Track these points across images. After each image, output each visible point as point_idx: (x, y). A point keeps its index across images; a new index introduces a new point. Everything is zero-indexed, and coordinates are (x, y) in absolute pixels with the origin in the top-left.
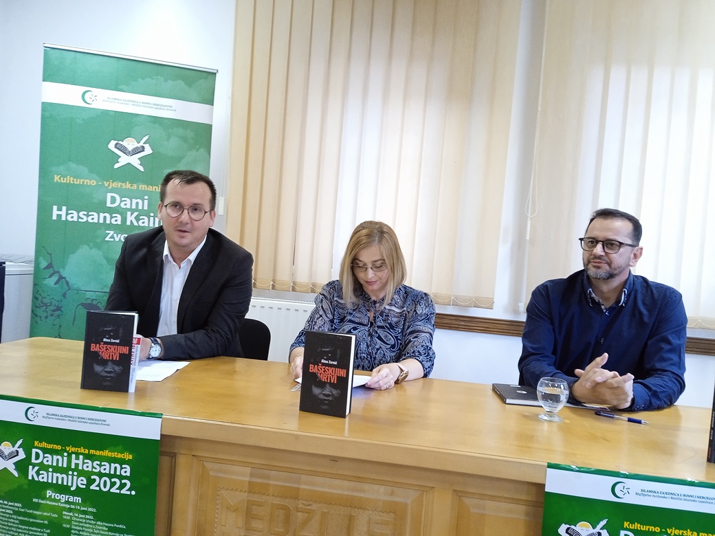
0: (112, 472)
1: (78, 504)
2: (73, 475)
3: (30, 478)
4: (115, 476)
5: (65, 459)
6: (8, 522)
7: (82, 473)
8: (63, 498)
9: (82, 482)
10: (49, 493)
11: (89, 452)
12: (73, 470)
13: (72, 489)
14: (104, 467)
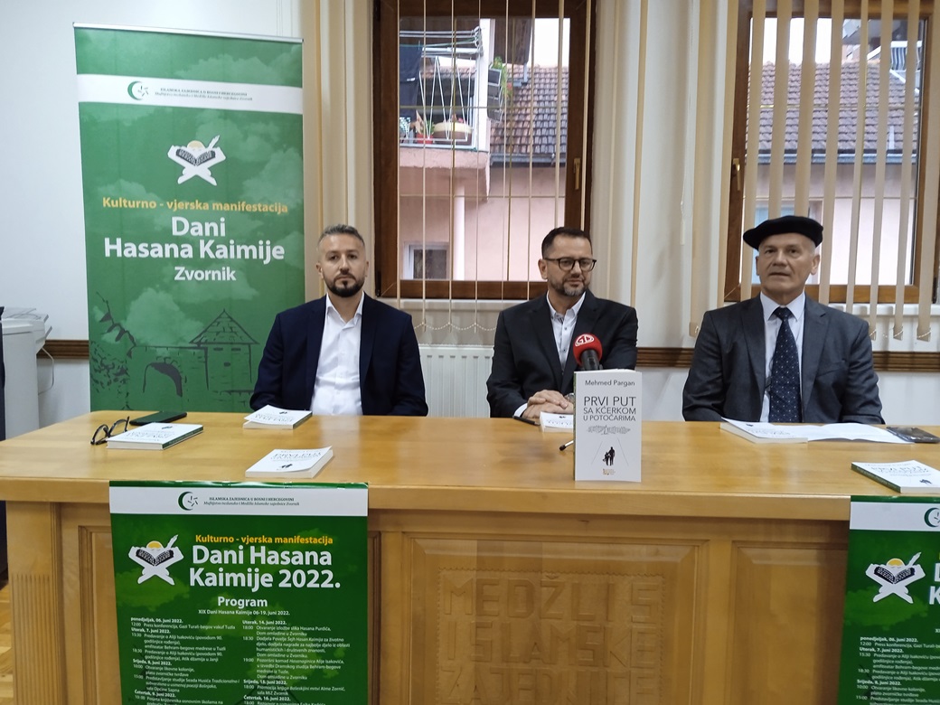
0: (308, 563)
1: (264, 608)
2: (253, 573)
3: (192, 584)
4: (312, 566)
5: (241, 553)
6: (163, 645)
7: (265, 569)
8: (242, 603)
9: (267, 580)
10: (221, 600)
11: (274, 541)
12: (253, 567)
13: (254, 590)
14: (296, 557)
